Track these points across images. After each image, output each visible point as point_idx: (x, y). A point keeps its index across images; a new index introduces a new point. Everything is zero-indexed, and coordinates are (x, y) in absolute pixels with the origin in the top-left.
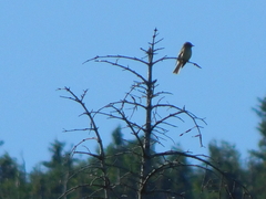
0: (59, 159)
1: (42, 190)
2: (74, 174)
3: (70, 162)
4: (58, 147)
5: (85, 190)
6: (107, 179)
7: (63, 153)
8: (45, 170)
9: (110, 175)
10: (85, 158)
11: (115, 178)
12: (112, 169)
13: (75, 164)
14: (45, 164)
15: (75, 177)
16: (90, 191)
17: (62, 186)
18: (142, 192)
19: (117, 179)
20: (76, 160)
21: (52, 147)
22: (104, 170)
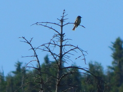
0: (20, 70)
1: (12, 84)
2: (27, 77)
3: (25, 71)
4: (19, 64)
5: (32, 84)
6: (42, 79)
7: (21, 67)
8: (13, 75)
9: (43, 77)
10: (32, 69)
12: (44, 74)
13: (27, 72)
14: (13, 72)
15: (27, 78)
16: (34, 85)
17: (21, 83)
18: (58, 85)
19: (46, 79)
20: (27, 70)
21: (16, 64)
22: (40, 75)
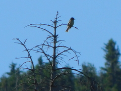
0: (14, 71)
1: (6, 85)
3: (19, 72)
4: (13, 66)
5: (26, 85)
6: (36, 80)
7: (16, 68)
8: (7, 76)
10: (26, 71)
11: (39, 80)
12: (38, 76)
13: (21, 74)
14: (8, 73)
15: (21, 79)
16: (28, 86)
17: (15, 84)
18: (52, 86)
19: (40, 80)
20: (21, 72)
21: (11, 66)
22: (34, 76)
